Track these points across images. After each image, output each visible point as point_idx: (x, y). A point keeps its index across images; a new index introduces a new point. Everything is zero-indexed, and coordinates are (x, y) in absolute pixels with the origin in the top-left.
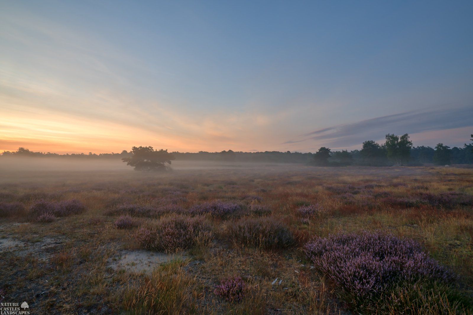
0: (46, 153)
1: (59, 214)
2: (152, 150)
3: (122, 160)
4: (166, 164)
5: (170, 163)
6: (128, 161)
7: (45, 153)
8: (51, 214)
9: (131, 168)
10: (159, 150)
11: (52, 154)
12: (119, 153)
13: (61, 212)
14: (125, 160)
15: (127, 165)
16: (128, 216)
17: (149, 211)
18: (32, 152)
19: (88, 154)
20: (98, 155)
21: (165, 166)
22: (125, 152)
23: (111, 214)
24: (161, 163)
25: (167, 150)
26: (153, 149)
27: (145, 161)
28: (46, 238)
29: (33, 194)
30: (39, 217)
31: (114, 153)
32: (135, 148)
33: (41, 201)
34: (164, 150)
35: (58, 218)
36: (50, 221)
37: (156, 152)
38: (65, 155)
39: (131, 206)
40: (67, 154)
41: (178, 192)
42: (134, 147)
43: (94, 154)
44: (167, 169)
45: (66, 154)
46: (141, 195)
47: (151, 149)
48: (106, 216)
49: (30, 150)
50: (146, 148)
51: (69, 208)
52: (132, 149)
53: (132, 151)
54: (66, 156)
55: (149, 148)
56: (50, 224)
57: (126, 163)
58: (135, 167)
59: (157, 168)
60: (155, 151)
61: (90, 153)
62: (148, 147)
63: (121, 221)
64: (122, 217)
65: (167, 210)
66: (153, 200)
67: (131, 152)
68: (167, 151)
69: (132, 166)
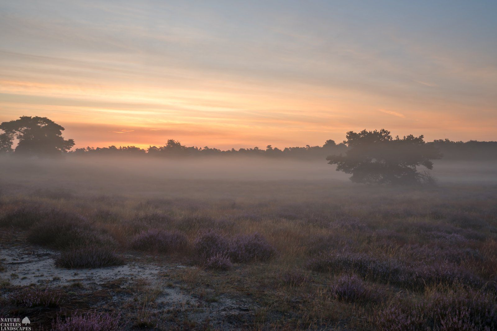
0: (203, 149)
1: (235, 258)
2: (389, 137)
3: (328, 159)
4: (420, 168)
5: (429, 166)
6: (339, 163)
7: (201, 148)
8: (225, 255)
9: (345, 177)
10: (405, 137)
11: (211, 149)
12: (319, 146)
13: (238, 254)
14: (332, 160)
15: (338, 170)
16: (355, 277)
17: (396, 271)
18: (184, 147)
19: (265, 149)
20: (283, 150)
21: (417, 174)
22: (330, 143)
23: (320, 268)
24: (409, 166)
25: (422, 136)
26: (390, 135)
27: (372, 162)
28: (224, 298)
29: (196, 219)
30: (210, 260)
31: (311, 146)
32: (351, 135)
33: (209, 231)
34: (416, 136)
35: (236, 265)
36: (224, 269)
37: (398, 141)
38: (229, 151)
39: (358, 257)
40: (233, 149)
41: (456, 235)
42: (351, 132)
43: (276, 149)
44: (422, 180)
45: (231, 150)
46: (373, 235)
47: (385, 136)
48: (311, 271)
49: (182, 144)
50: (376, 133)
51: (249, 248)
52: (347, 137)
53: (347, 140)
54: (232, 153)
55: (381, 133)
56: (226, 274)
57: (335, 166)
58: (352, 175)
59: (399, 177)
60: (394, 139)
61: (269, 147)
62: (379, 131)
63: (342, 285)
64: (343, 278)
65: (438, 275)
66: (401, 249)
67: (345, 142)
68: (423, 139)
69: (346, 173)
